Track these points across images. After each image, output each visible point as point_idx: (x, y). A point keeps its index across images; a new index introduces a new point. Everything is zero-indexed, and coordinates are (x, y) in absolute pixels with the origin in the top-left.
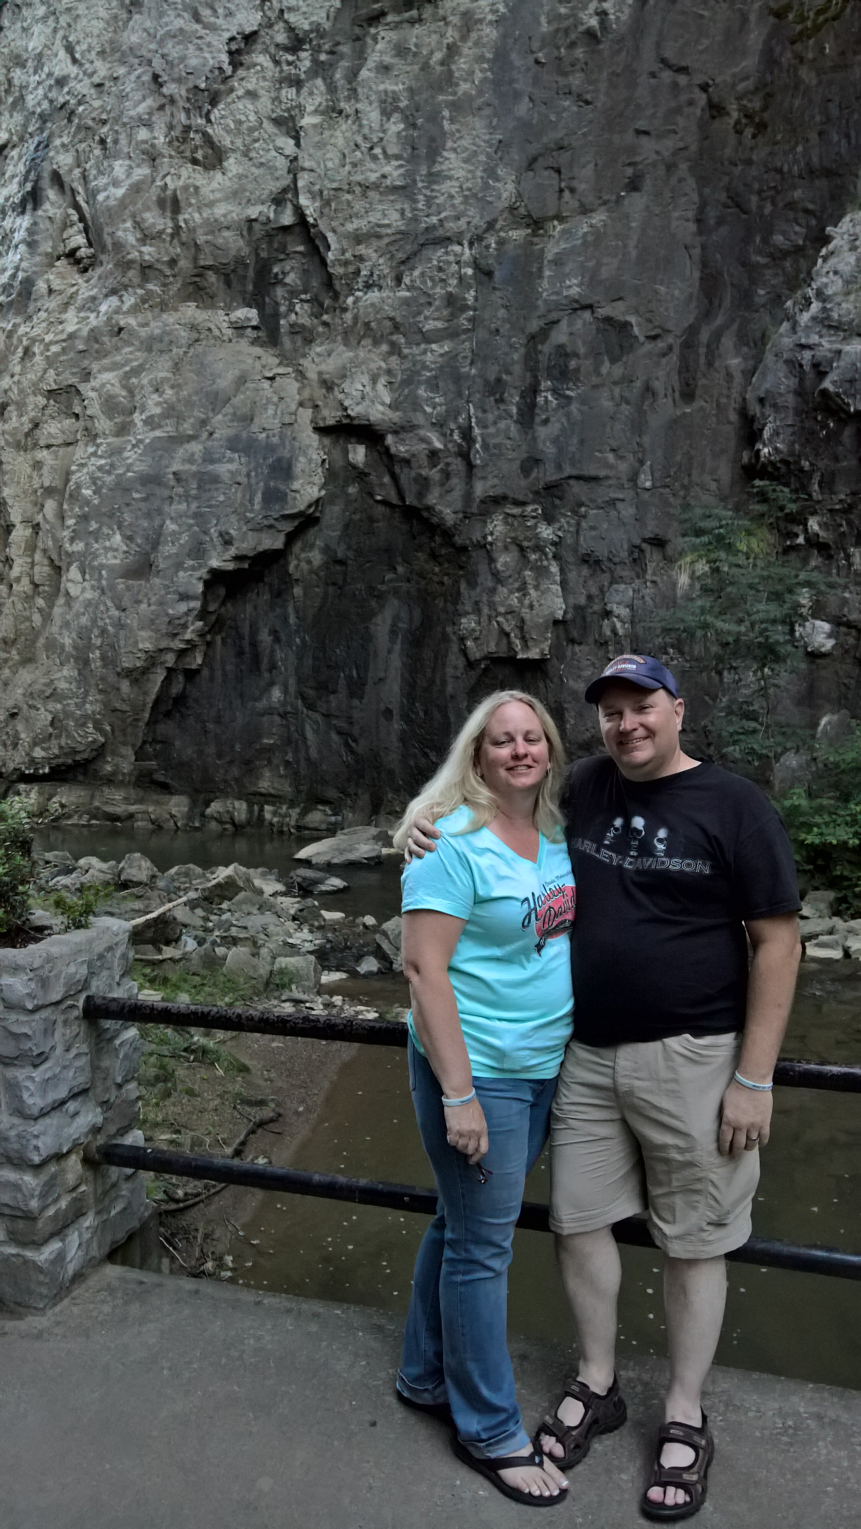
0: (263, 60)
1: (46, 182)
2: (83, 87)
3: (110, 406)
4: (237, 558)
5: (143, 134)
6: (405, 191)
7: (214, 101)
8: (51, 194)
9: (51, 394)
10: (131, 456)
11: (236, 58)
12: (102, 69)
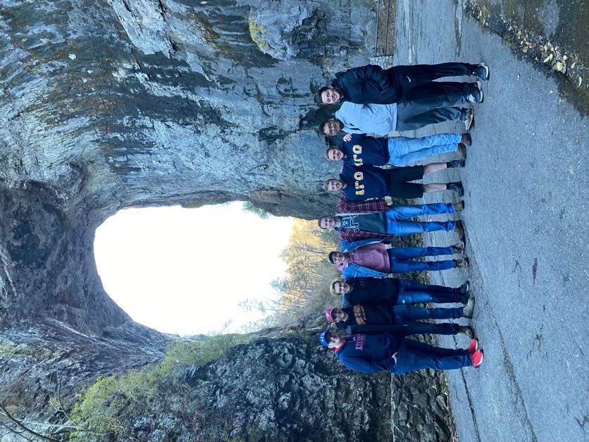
0: (227, 137)
1: (250, 172)
2: (232, 166)
3: (296, 164)
4: (327, 145)
5: (242, 158)
6: (254, 116)
7: (235, 146)
8: (253, 171)
9: (293, 173)
10: (306, 162)
11: (226, 142)
12: (228, 163)
